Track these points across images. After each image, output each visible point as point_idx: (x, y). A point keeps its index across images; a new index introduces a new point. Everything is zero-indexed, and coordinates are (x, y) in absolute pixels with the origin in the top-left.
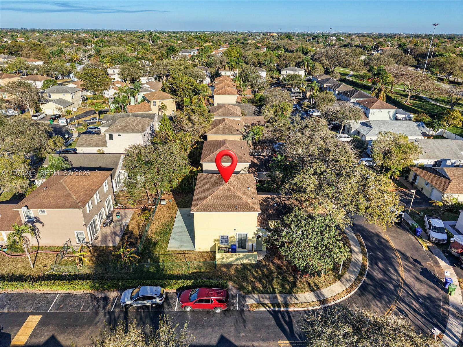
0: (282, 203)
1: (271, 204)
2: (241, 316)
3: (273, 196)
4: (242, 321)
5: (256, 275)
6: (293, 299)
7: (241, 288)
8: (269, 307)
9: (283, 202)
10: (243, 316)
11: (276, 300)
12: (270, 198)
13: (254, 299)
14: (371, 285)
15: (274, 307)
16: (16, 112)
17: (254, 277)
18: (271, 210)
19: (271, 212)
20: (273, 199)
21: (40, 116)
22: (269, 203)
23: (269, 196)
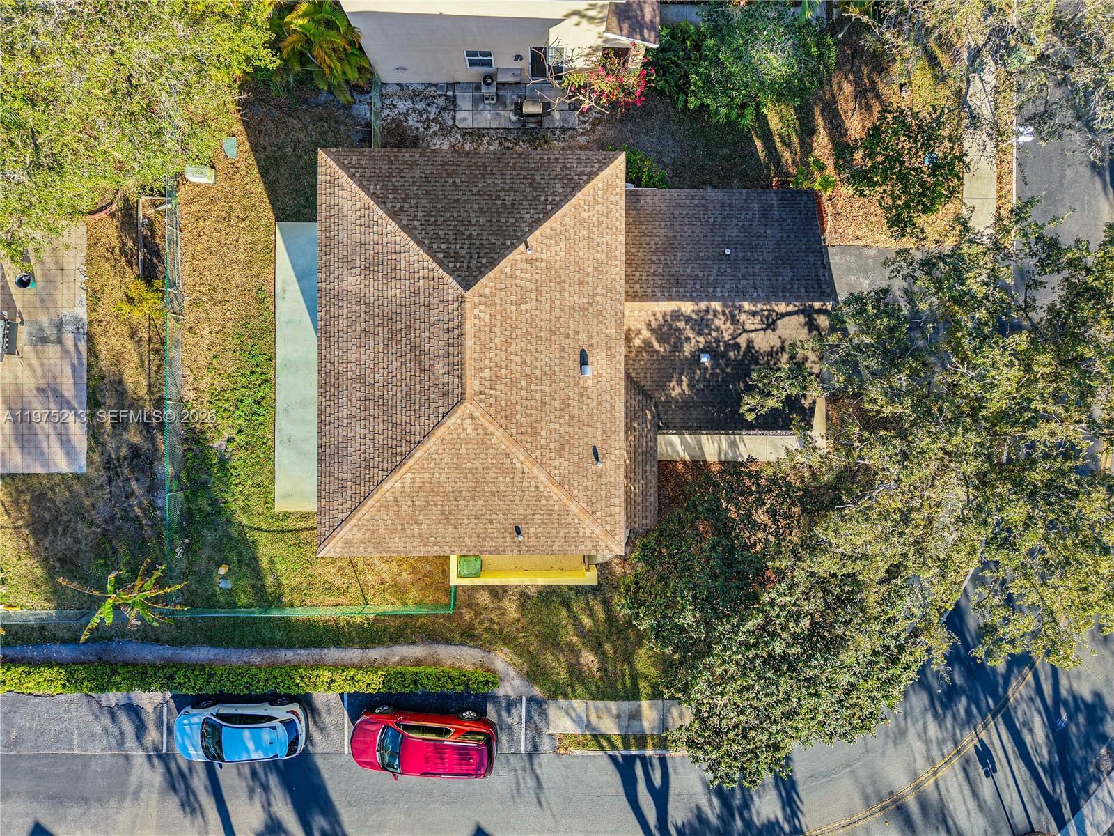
0: (737, 346)
1: (687, 349)
2: (532, 764)
3: (703, 305)
4: (531, 783)
5: (587, 621)
7: (534, 674)
8: (614, 747)
9: (742, 341)
10: (537, 768)
11: (635, 723)
12: (688, 319)
13: (574, 715)
15: (627, 746)
17: (582, 632)
18: (680, 382)
19: (678, 390)
20: (701, 324)
22: (677, 347)
23: (687, 307)
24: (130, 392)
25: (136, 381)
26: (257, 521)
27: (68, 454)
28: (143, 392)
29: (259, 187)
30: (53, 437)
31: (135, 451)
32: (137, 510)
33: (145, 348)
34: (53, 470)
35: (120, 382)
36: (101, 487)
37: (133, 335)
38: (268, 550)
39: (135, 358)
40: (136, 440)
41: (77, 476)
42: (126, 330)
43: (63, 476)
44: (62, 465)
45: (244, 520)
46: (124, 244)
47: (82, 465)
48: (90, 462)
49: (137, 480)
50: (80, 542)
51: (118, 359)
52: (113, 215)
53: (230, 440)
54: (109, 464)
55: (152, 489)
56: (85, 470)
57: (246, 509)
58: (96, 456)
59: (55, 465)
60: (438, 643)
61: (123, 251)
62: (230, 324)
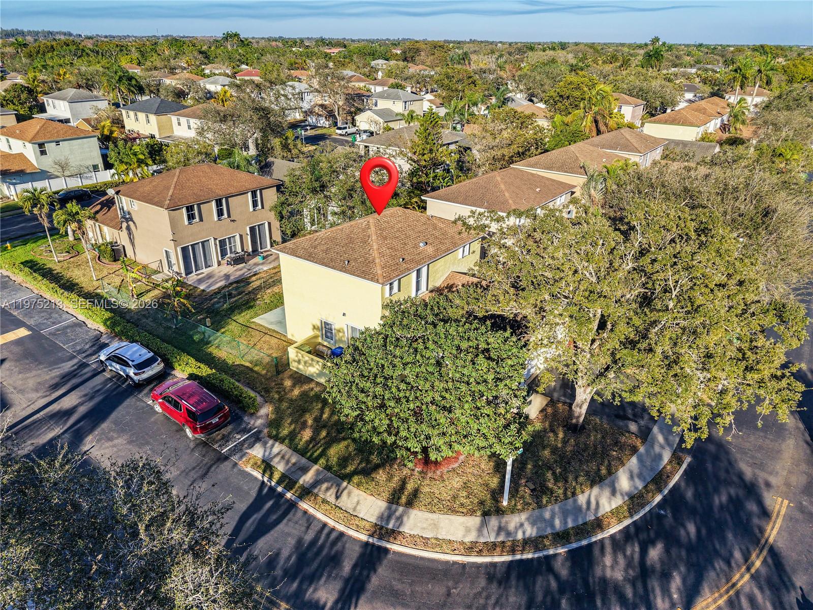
6: (333, 491)
7: (274, 423)
11: (299, 473)
13: (268, 450)
14: (557, 577)
15: (280, 482)
16: (327, 123)
17: (317, 420)
21: (347, 130)
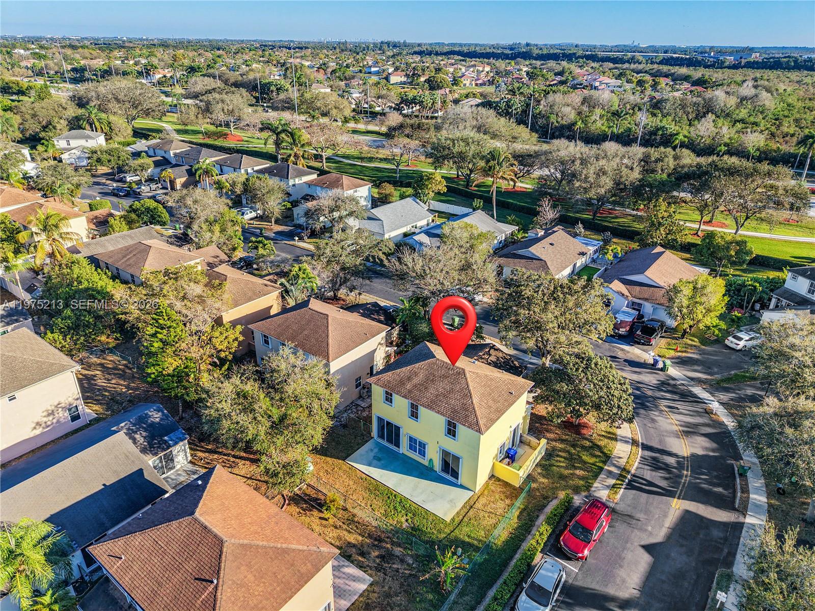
5: (562, 464)
7: (576, 490)
8: (621, 485)
11: (613, 474)
13: (600, 488)
15: (623, 481)
17: (566, 468)
24: (356, 543)
25: (353, 538)
26: (447, 531)
27: (359, 581)
28: (360, 538)
29: (328, 459)
30: (347, 582)
31: (382, 557)
32: (406, 572)
33: (345, 527)
34: (361, 592)
35: (349, 543)
36: (384, 579)
37: (336, 527)
38: (463, 534)
39: (345, 532)
40: (377, 553)
41: (371, 585)
42: (332, 528)
43: (366, 590)
44: (363, 587)
45: (443, 536)
46: (302, 508)
47: (369, 579)
48: (371, 576)
49: (394, 564)
50: (401, 604)
51: (339, 538)
52: (289, 504)
53: (407, 520)
54: (379, 569)
55: (402, 561)
56: (372, 580)
57: (440, 531)
58: (370, 572)
59: (359, 589)
60: (543, 509)
61: (304, 510)
62: (364, 494)
